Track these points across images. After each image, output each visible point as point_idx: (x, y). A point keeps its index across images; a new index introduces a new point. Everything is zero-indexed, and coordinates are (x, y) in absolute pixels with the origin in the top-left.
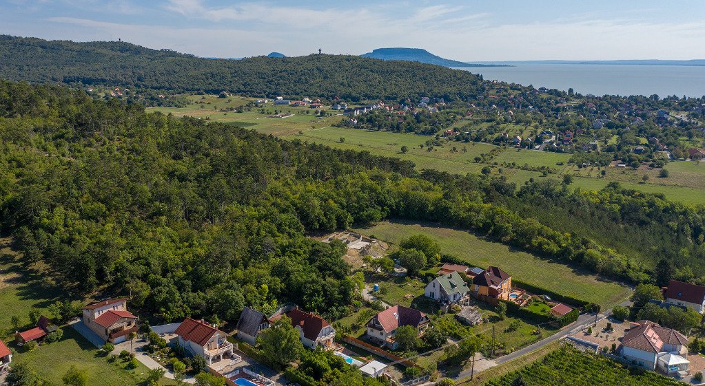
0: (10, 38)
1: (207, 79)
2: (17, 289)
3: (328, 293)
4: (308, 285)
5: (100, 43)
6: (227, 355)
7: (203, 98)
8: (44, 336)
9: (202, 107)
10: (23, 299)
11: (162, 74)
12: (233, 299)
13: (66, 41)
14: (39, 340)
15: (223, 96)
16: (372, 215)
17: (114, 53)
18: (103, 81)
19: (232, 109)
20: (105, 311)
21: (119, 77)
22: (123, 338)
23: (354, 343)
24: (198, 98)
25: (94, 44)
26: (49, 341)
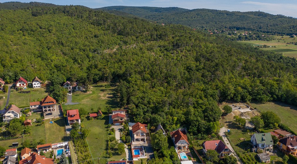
0: (217, 11)
1: (290, 28)
2: (108, 100)
3: (199, 127)
4: (194, 122)
5: (251, 12)
6: (143, 140)
7: (282, 37)
8: (97, 117)
9: (279, 41)
10: (106, 104)
11: (271, 26)
12: (157, 120)
13: (238, 12)
14: (95, 117)
15: (292, 37)
16: (263, 98)
17: (255, 16)
18: (244, 28)
19: (292, 43)
20: (117, 113)
21: (252, 27)
22: (119, 124)
23: (195, 151)
24: (280, 37)
25: (248, 13)
26: (98, 119)
